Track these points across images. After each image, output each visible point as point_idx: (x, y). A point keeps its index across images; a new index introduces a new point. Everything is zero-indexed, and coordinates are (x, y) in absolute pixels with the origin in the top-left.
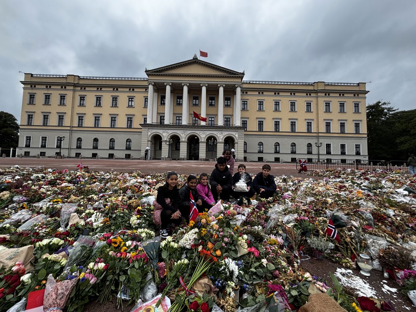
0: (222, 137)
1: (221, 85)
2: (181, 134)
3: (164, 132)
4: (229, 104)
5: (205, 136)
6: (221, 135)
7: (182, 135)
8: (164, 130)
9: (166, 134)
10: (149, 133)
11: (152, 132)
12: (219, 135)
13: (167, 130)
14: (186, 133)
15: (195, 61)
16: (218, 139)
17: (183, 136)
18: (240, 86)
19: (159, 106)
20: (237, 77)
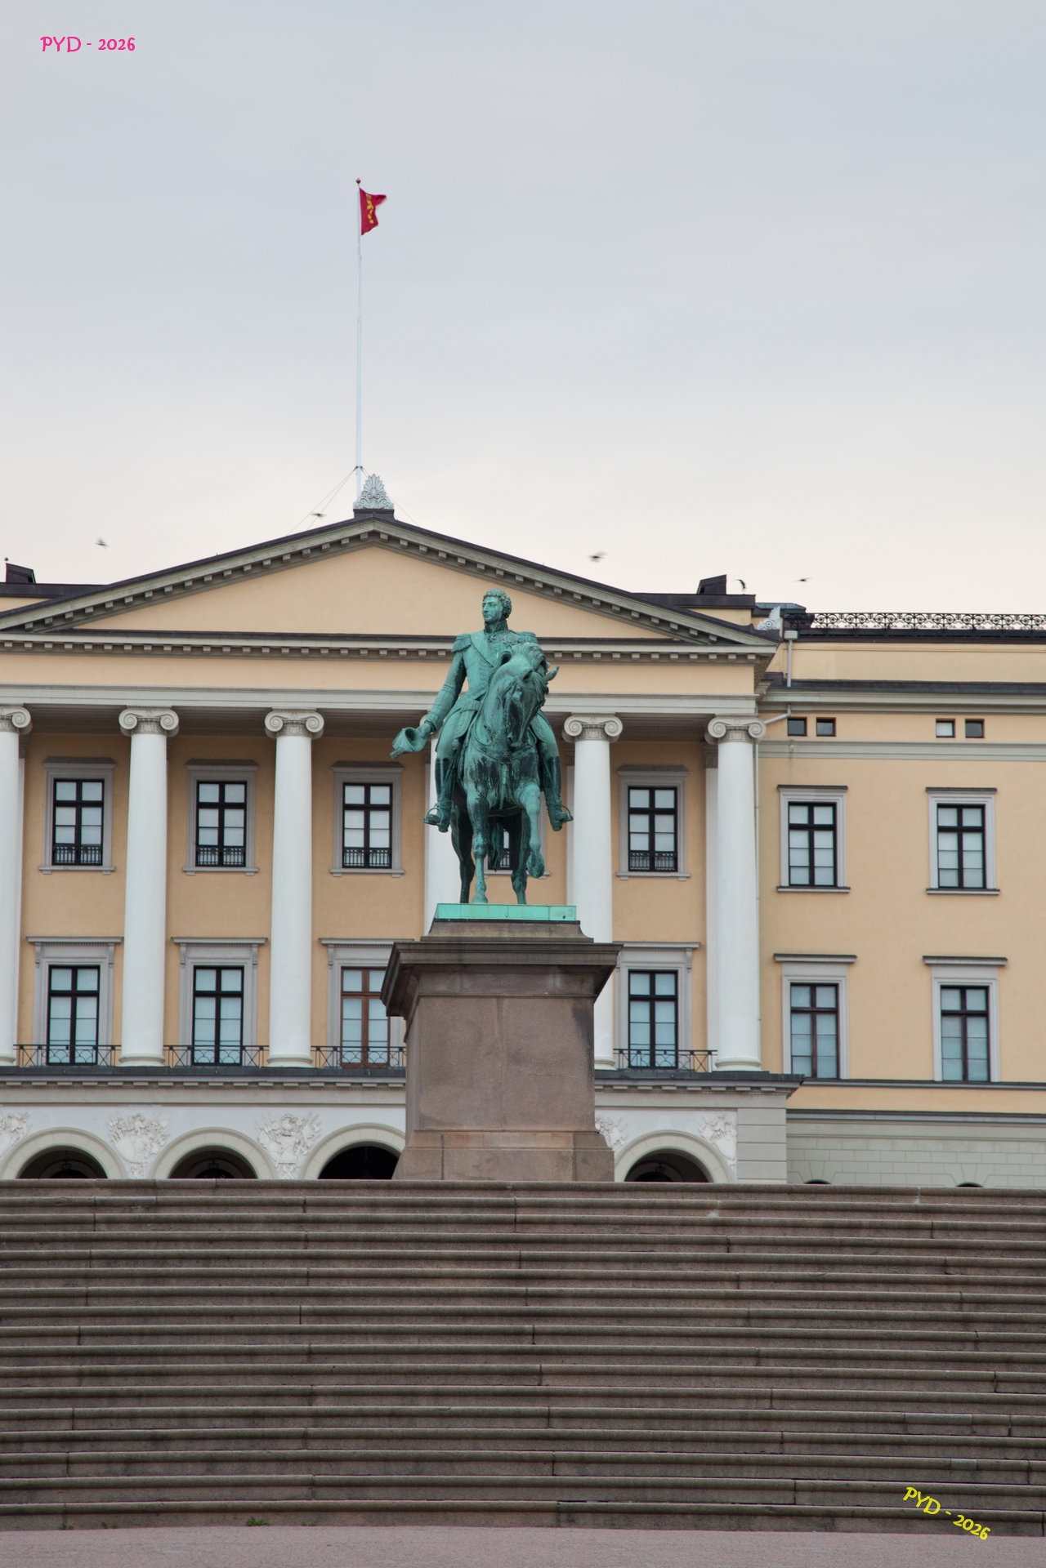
1: (585, 728)
2: (264, 1140)
3: (121, 1130)
8: (127, 1112)
9: (141, 1140)
11: (27, 1130)
13: (147, 1113)
14: (306, 1131)
15: (374, 534)
18: (746, 730)
20: (723, 657)
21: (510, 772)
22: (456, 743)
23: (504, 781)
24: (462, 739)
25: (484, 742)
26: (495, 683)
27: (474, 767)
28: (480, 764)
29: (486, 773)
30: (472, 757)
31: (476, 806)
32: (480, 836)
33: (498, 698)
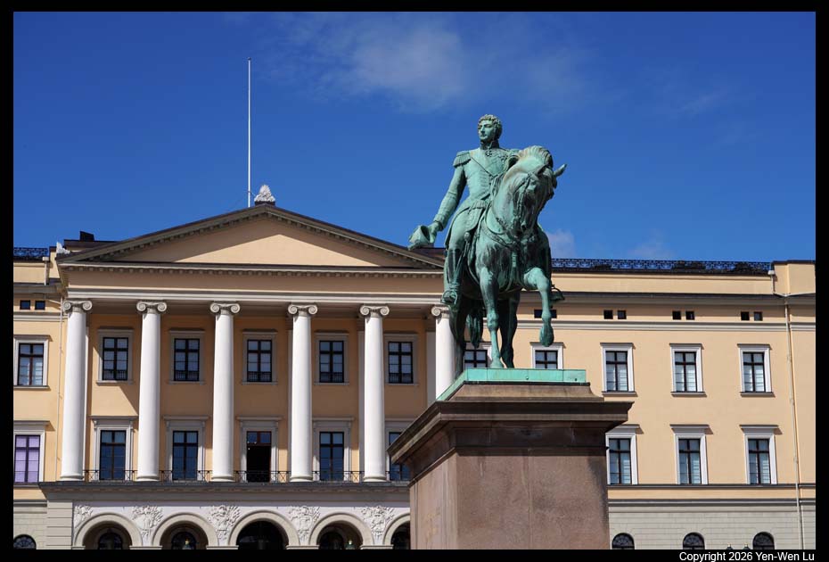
0: (383, 527)
1: (370, 311)
2: (211, 519)
3: (138, 515)
4: (406, 369)
5: (310, 524)
6: (378, 520)
7: (215, 521)
9: (147, 520)
10: (78, 519)
11: (90, 514)
12: (369, 521)
13: (151, 506)
14: (231, 516)
15: (265, 214)
16: (364, 536)
17: (222, 527)
19: (94, 385)
21: (518, 259)
22: (467, 235)
23: (514, 265)
24: (472, 232)
25: (497, 231)
26: (505, 181)
27: (487, 253)
28: (493, 249)
29: (497, 259)
30: (483, 245)
31: (489, 286)
32: (493, 311)
33: (509, 194)
